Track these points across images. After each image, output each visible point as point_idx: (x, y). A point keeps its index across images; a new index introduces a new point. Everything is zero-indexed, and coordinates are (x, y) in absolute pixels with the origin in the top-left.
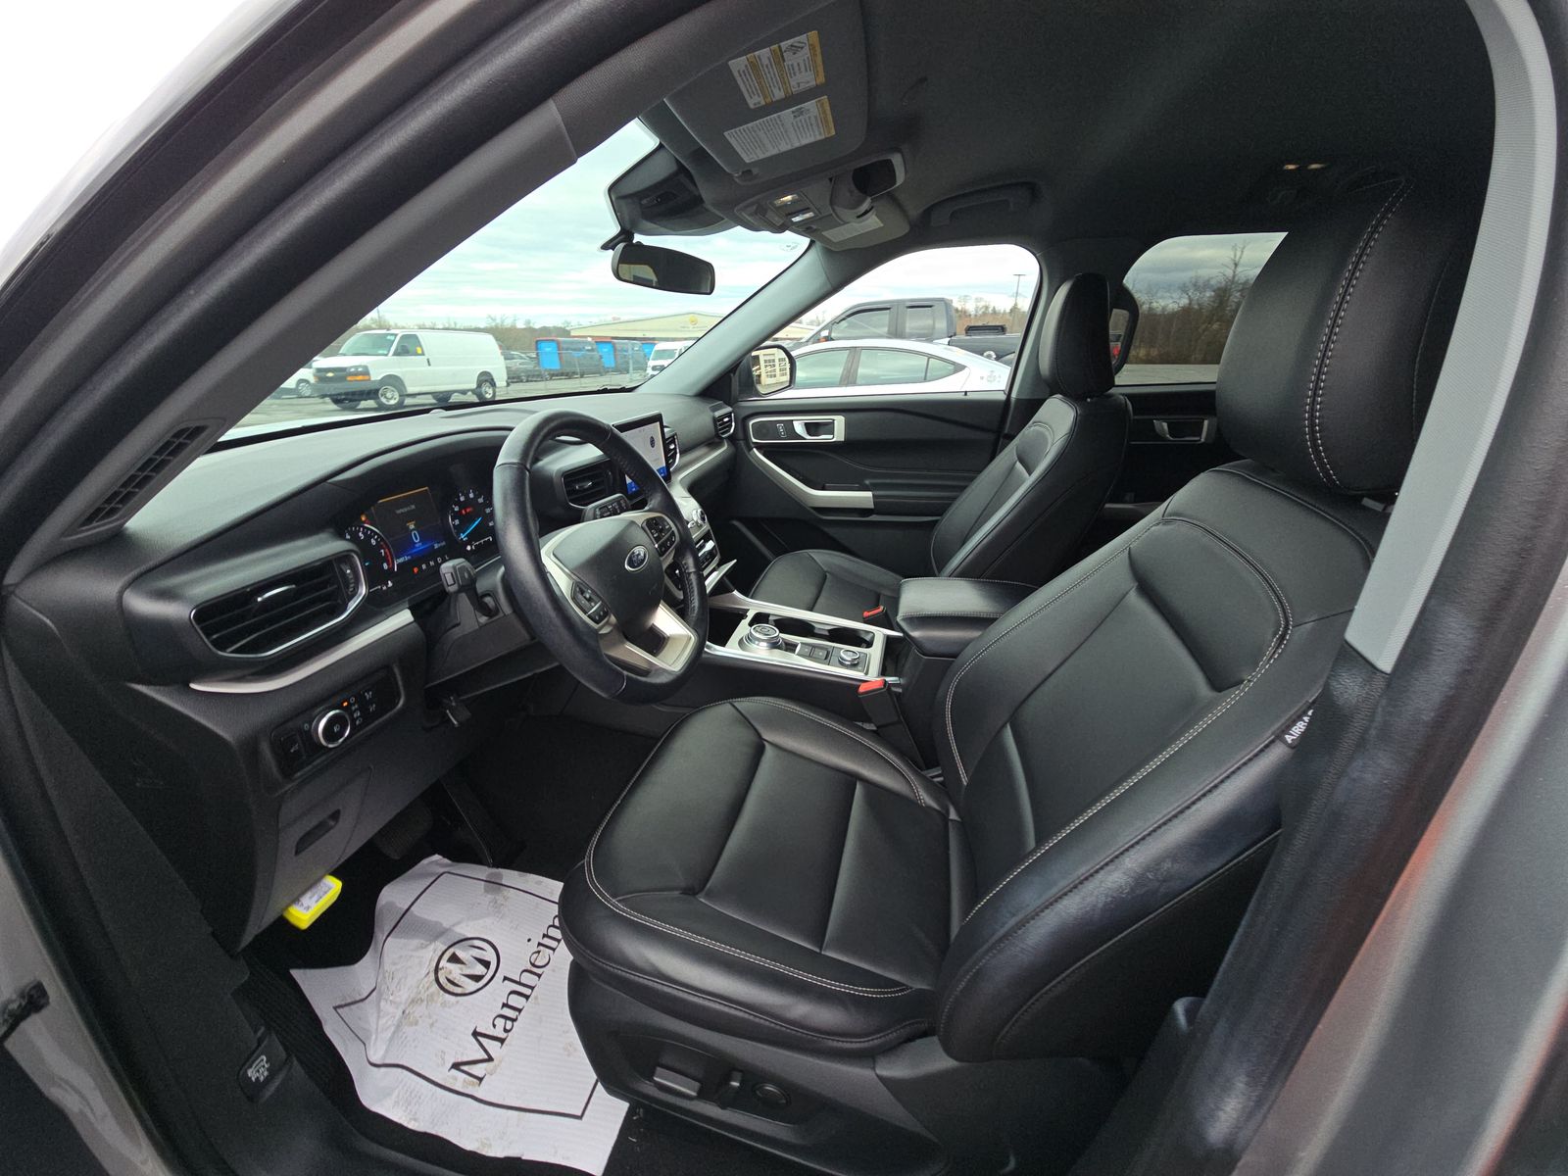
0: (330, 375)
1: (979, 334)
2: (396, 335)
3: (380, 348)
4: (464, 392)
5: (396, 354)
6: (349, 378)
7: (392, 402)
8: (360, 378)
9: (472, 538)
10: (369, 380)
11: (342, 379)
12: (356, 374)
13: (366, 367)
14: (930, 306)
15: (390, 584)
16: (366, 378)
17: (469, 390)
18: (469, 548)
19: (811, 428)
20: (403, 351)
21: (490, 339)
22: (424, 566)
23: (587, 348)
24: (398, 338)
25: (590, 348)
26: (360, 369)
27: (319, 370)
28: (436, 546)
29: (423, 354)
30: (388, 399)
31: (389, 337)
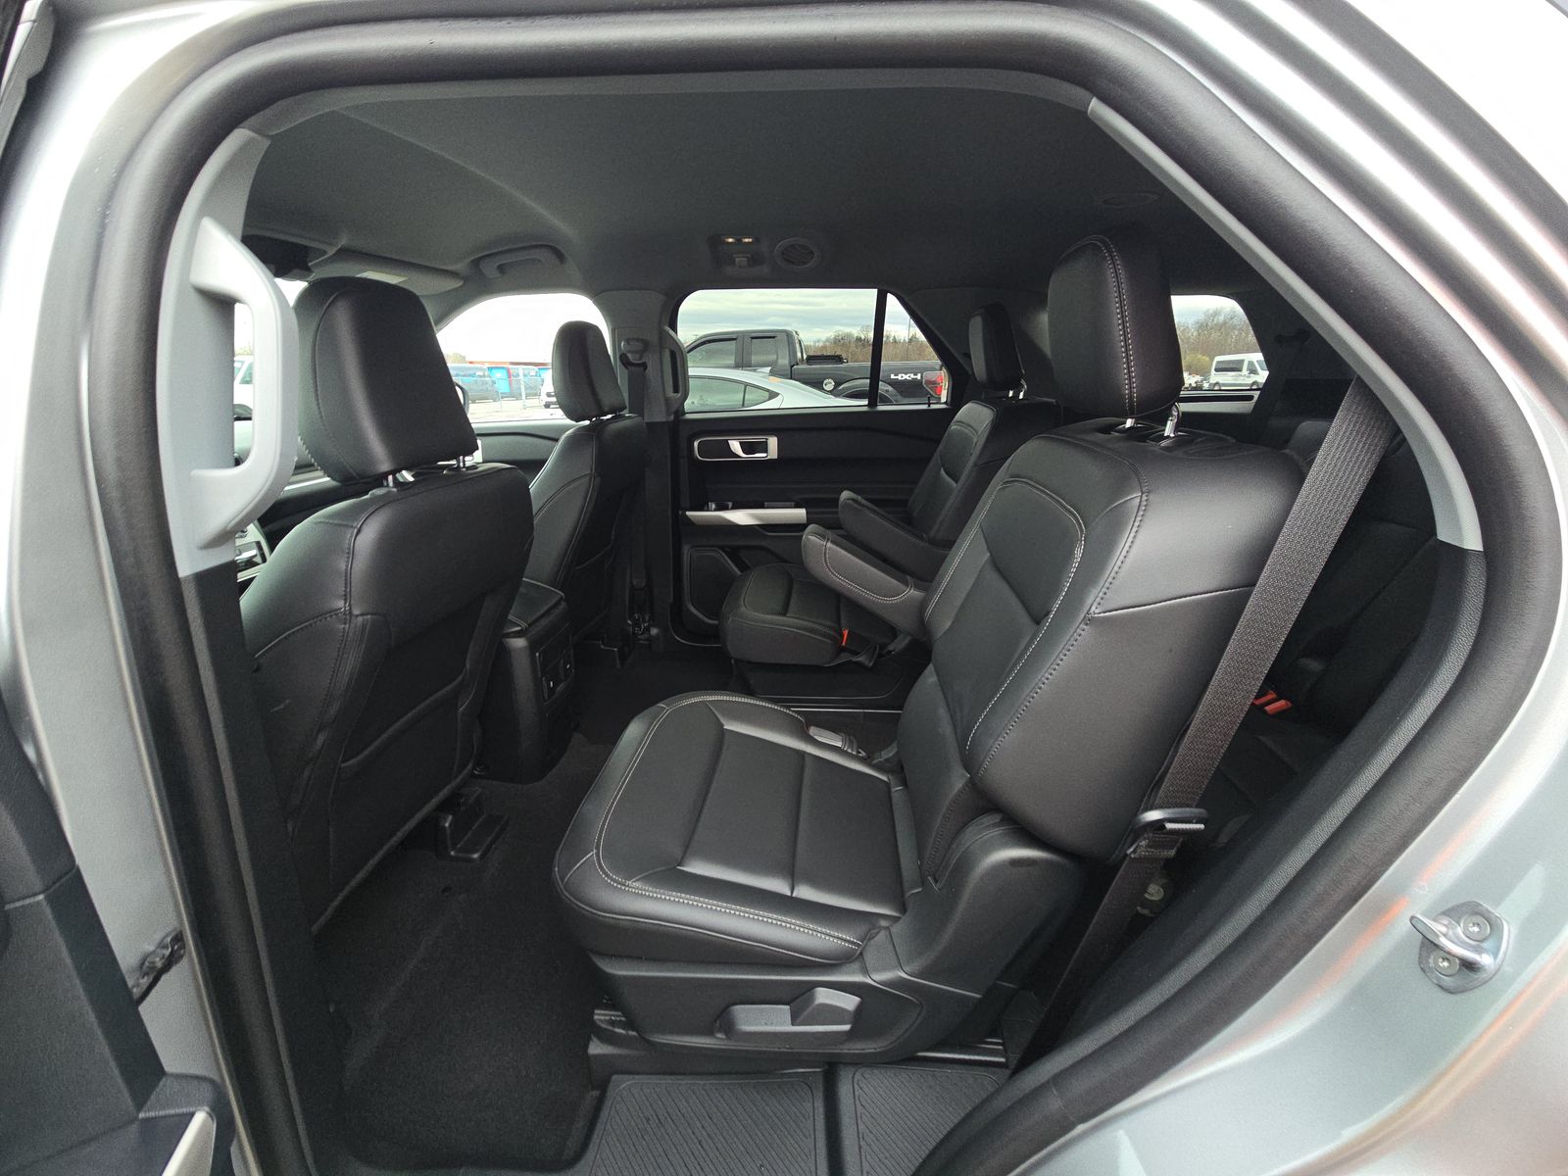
1: (820, 363)
14: (774, 337)
23: (478, 373)
25: (482, 374)
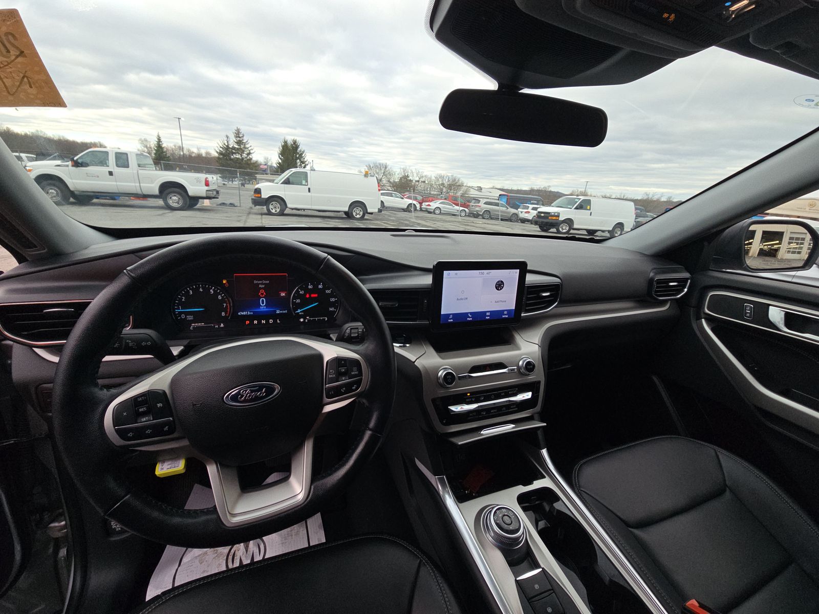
0: (542, 215)
2: (580, 199)
3: (570, 205)
4: (603, 231)
5: (576, 208)
6: (550, 218)
7: (564, 231)
8: (554, 218)
9: (307, 313)
10: (558, 220)
11: (547, 218)
12: (554, 216)
13: (559, 213)
15: (222, 325)
16: (557, 218)
17: (606, 231)
18: (302, 320)
19: (791, 320)
20: (580, 207)
21: (632, 204)
22: (256, 322)
24: (581, 200)
26: (556, 214)
27: (539, 212)
28: (278, 312)
29: (590, 210)
30: (563, 229)
31: (576, 200)
